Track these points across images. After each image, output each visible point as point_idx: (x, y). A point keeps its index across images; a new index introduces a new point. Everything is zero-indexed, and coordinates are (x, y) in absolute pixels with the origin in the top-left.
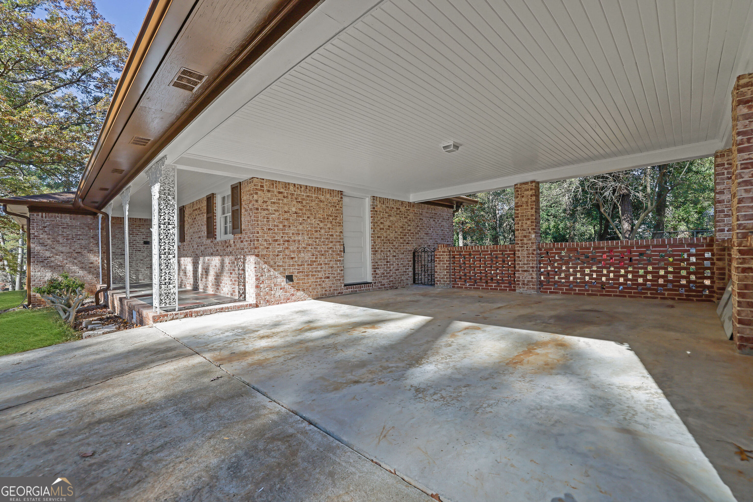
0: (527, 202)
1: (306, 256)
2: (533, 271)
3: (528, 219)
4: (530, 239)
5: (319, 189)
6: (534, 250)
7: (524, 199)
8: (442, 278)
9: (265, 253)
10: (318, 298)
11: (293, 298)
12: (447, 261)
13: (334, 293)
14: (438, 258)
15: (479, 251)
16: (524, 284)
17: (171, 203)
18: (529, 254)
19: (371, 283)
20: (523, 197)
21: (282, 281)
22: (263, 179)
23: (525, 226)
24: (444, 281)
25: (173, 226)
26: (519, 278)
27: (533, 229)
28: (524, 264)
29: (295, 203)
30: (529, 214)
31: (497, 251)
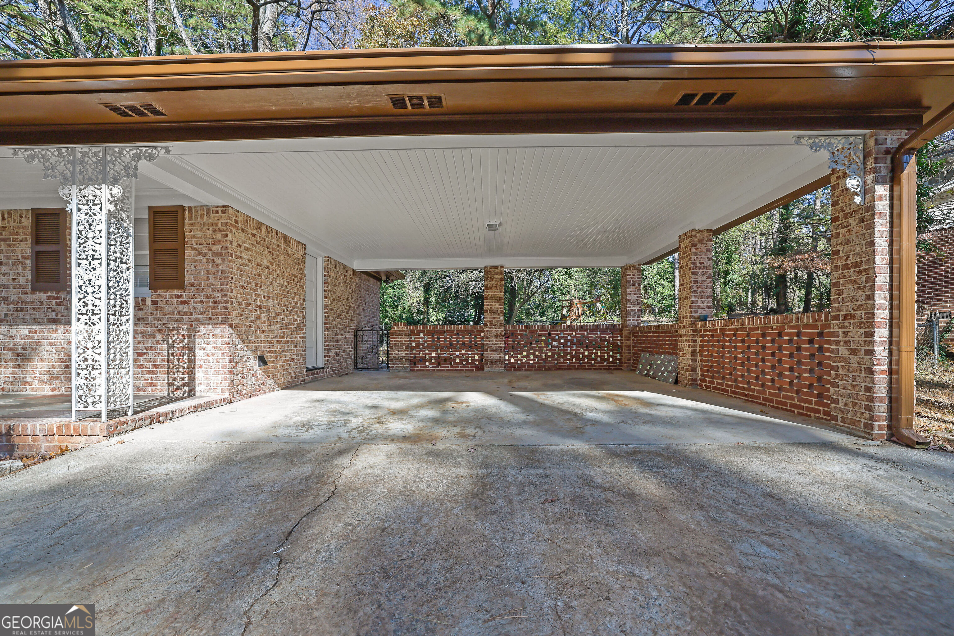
0: (496, 285)
1: (275, 329)
2: (501, 351)
3: (497, 302)
4: (499, 321)
5: (287, 238)
6: (502, 331)
7: (493, 282)
8: (400, 361)
9: (238, 322)
10: (285, 388)
11: (264, 388)
12: (406, 341)
13: (297, 381)
14: (394, 338)
15: (443, 331)
16: (492, 363)
17: (125, 225)
18: (497, 334)
19: (323, 368)
20: (492, 280)
21: (253, 363)
22: (238, 212)
23: (494, 308)
24: (402, 364)
25: (128, 266)
26: (487, 357)
27: (502, 311)
28: (493, 344)
29: (266, 252)
30: (498, 296)
31: (463, 331)
